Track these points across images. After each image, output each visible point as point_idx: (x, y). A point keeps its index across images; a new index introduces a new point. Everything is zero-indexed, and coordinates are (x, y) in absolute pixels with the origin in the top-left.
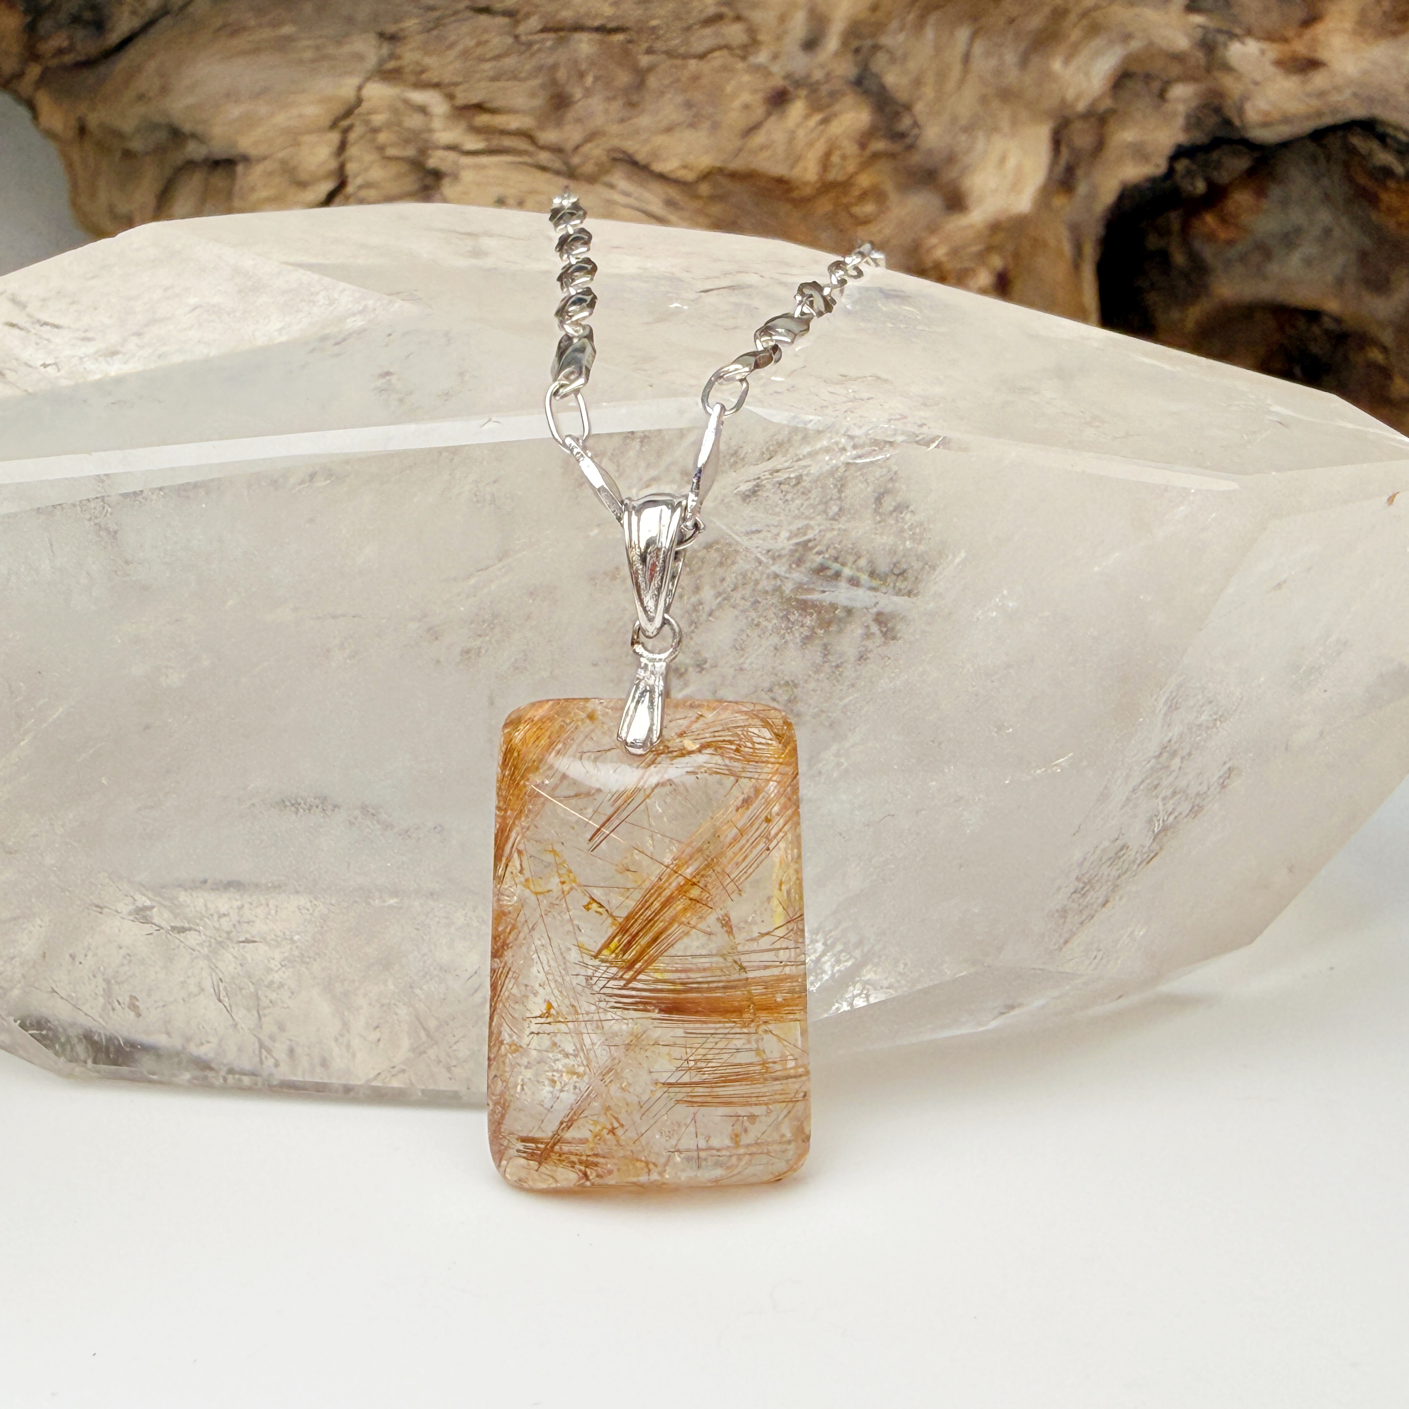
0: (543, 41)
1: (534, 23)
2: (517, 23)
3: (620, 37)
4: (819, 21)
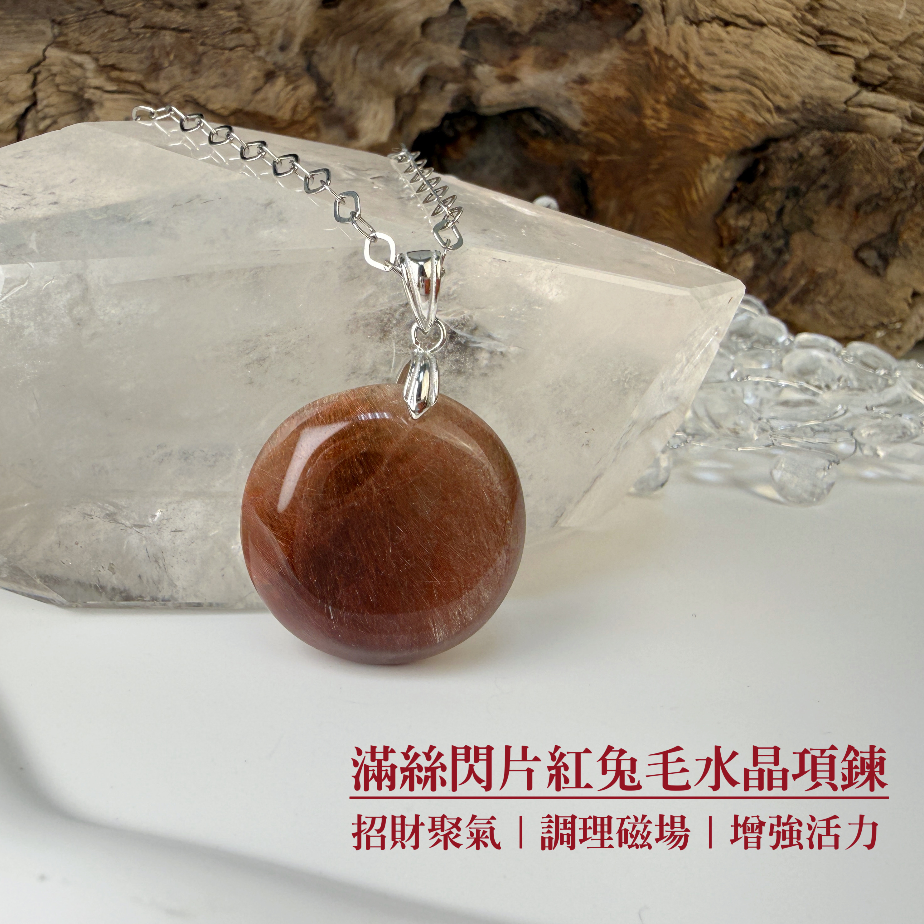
0: (145, 33)
1: (139, 23)
2: (129, 22)
3: (187, 35)
4: (289, 36)
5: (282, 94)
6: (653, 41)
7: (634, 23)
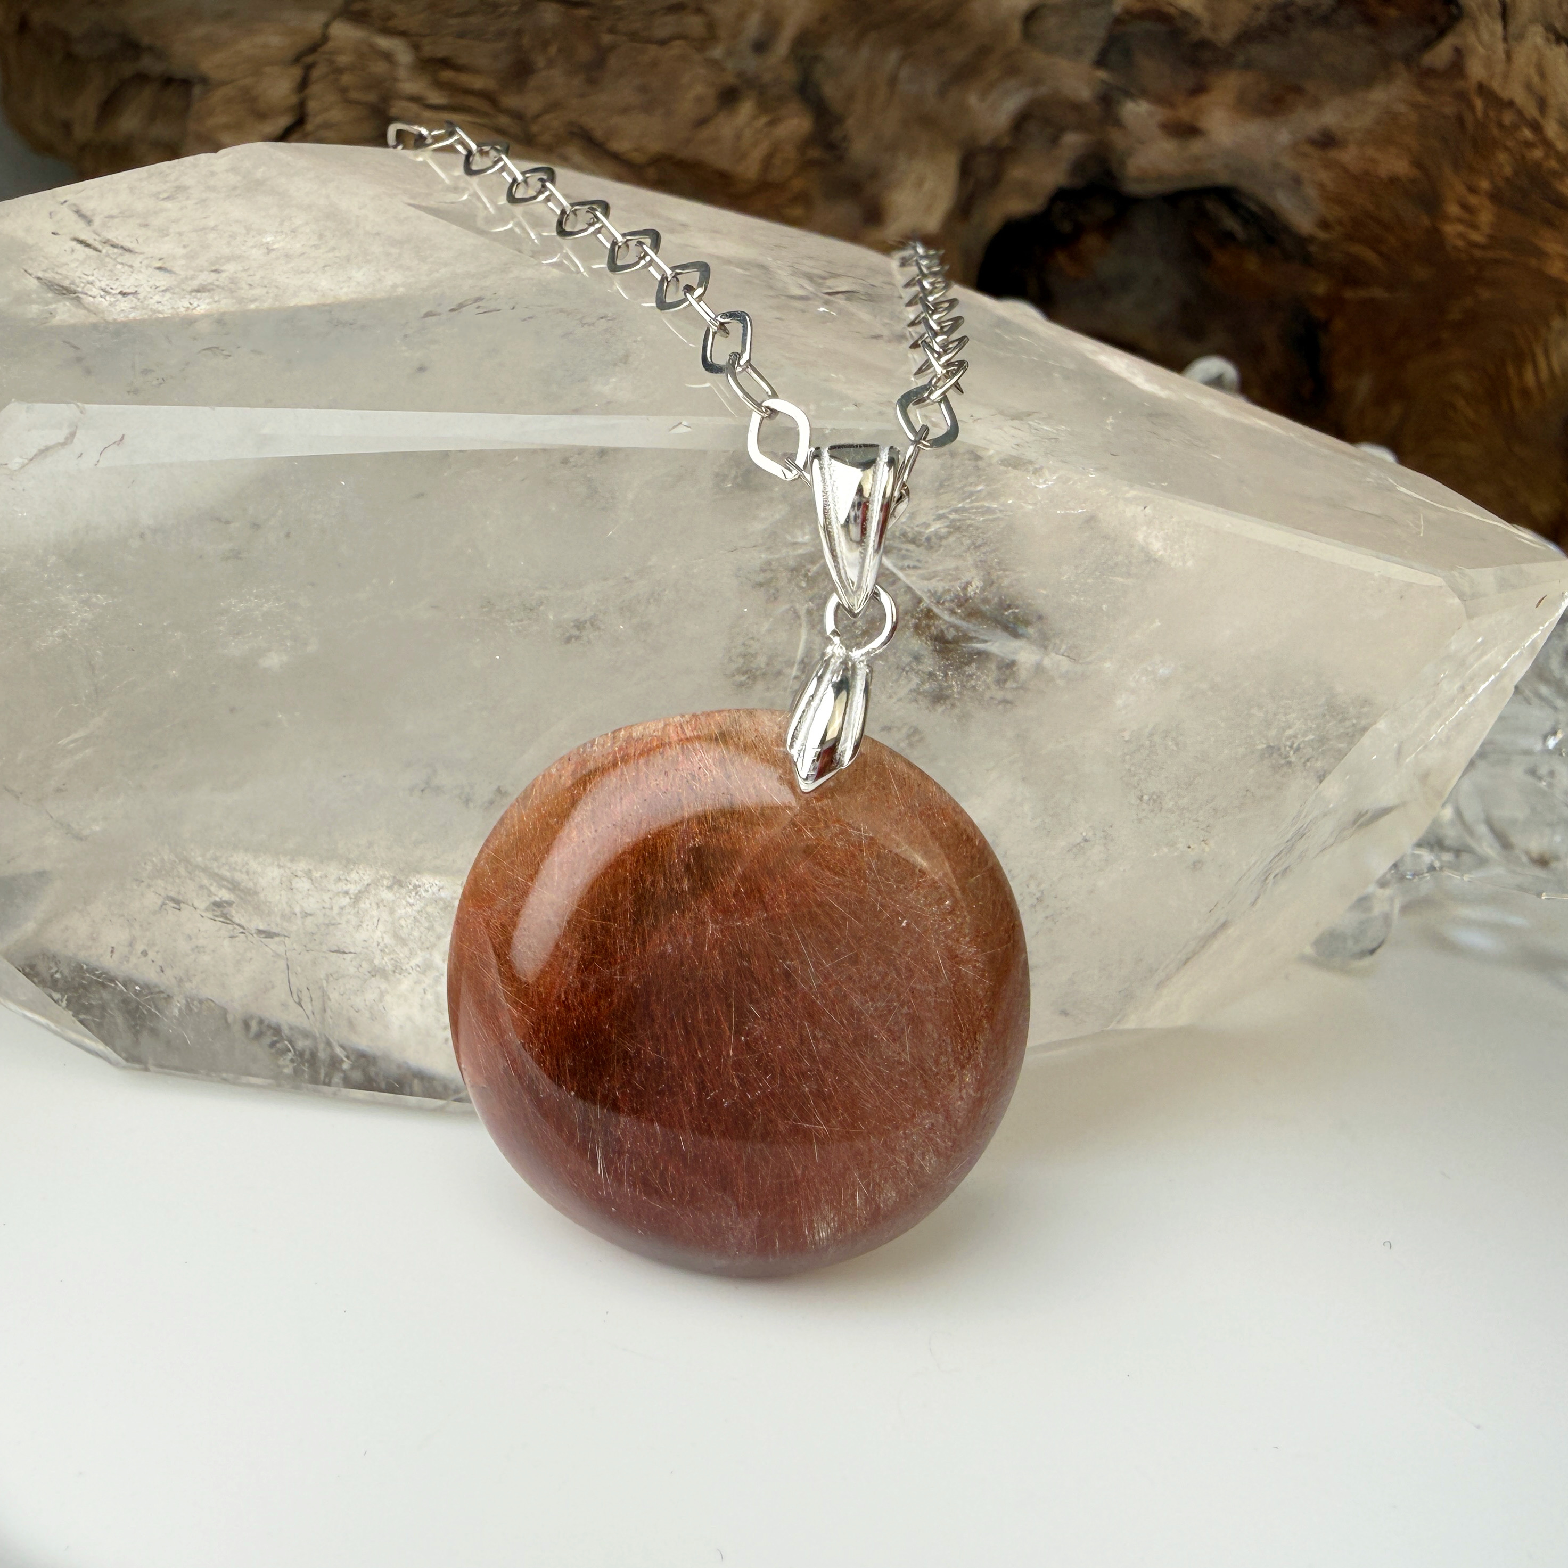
3: (584, 12)
4: (772, 25)
5: (748, 133)
6: (1476, 70)
7: (1442, 33)
